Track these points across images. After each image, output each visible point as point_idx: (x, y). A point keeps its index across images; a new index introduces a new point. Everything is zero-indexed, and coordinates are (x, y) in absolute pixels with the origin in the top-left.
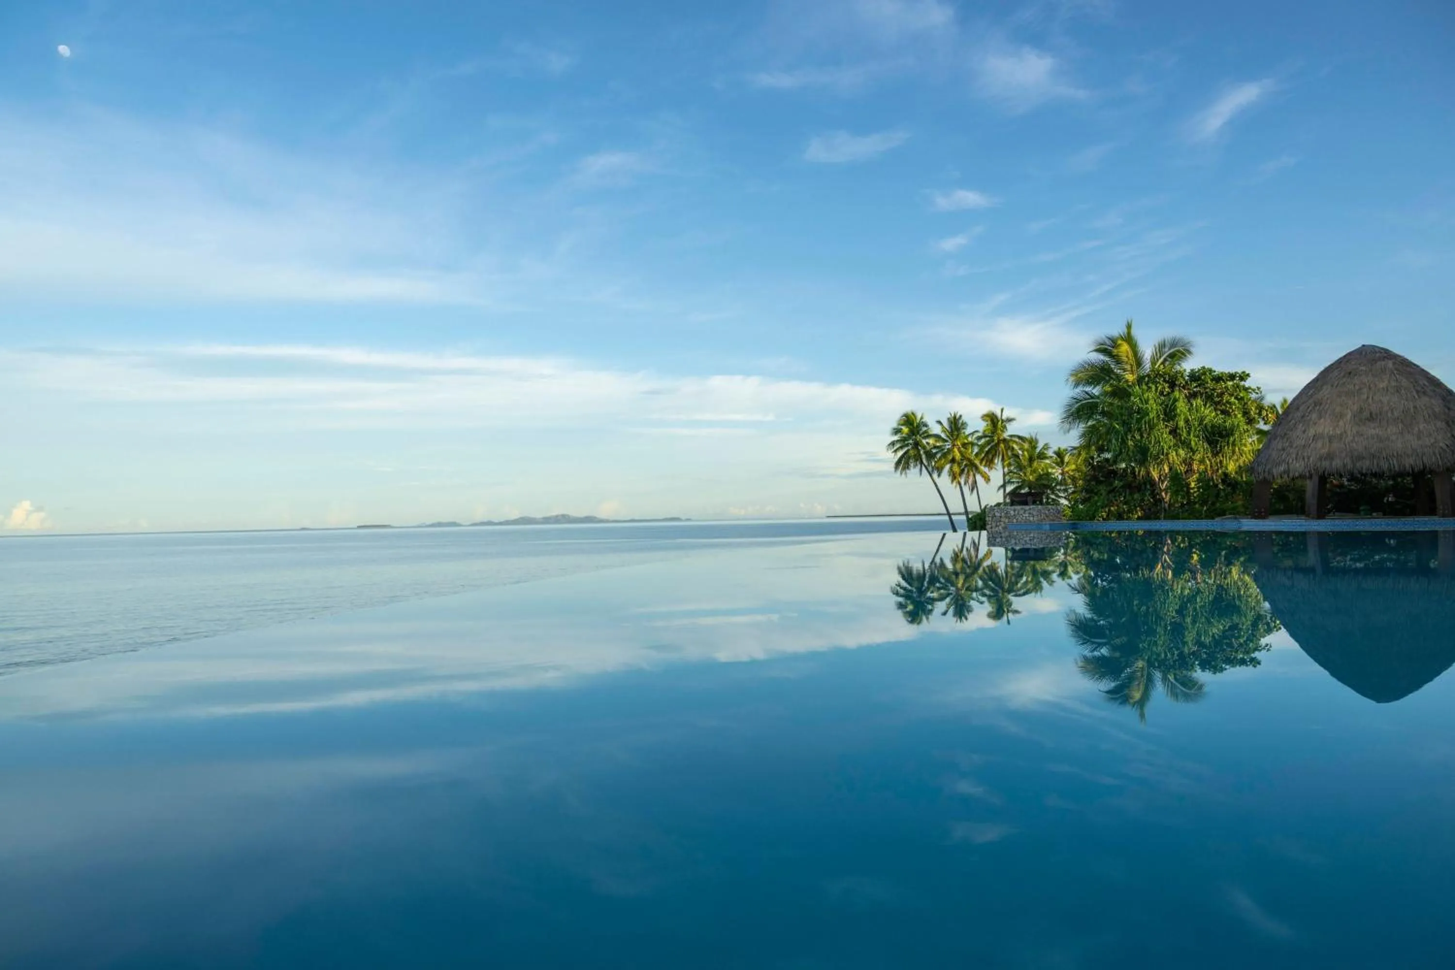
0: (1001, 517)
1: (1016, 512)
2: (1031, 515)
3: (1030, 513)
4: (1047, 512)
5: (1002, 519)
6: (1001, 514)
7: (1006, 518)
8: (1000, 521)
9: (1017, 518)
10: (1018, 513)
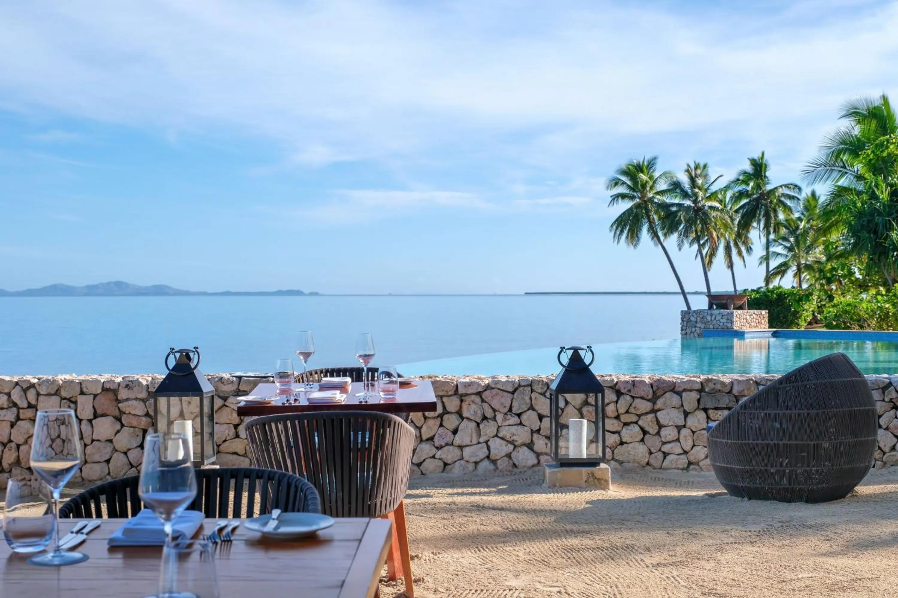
0: (696, 322)
1: (713, 317)
2: (728, 321)
3: (728, 319)
4: (748, 317)
5: (698, 325)
6: (696, 319)
7: (703, 323)
8: (696, 327)
9: (713, 323)
10: (715, 318)
